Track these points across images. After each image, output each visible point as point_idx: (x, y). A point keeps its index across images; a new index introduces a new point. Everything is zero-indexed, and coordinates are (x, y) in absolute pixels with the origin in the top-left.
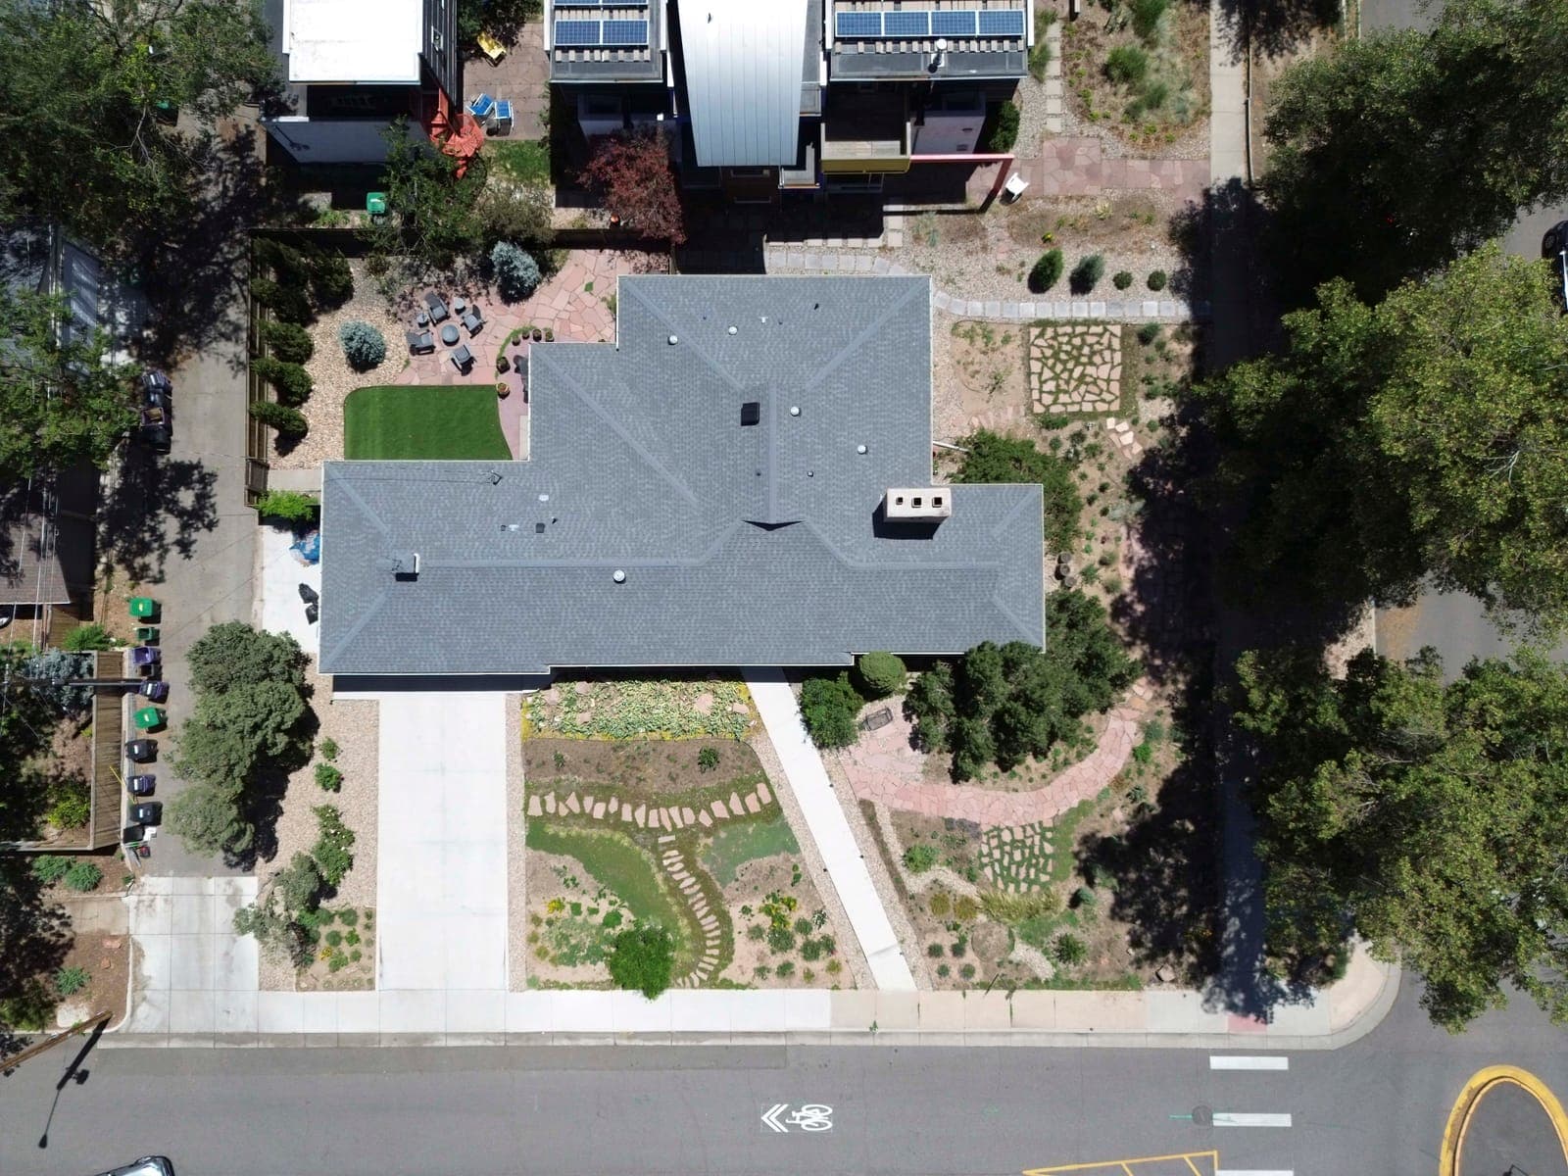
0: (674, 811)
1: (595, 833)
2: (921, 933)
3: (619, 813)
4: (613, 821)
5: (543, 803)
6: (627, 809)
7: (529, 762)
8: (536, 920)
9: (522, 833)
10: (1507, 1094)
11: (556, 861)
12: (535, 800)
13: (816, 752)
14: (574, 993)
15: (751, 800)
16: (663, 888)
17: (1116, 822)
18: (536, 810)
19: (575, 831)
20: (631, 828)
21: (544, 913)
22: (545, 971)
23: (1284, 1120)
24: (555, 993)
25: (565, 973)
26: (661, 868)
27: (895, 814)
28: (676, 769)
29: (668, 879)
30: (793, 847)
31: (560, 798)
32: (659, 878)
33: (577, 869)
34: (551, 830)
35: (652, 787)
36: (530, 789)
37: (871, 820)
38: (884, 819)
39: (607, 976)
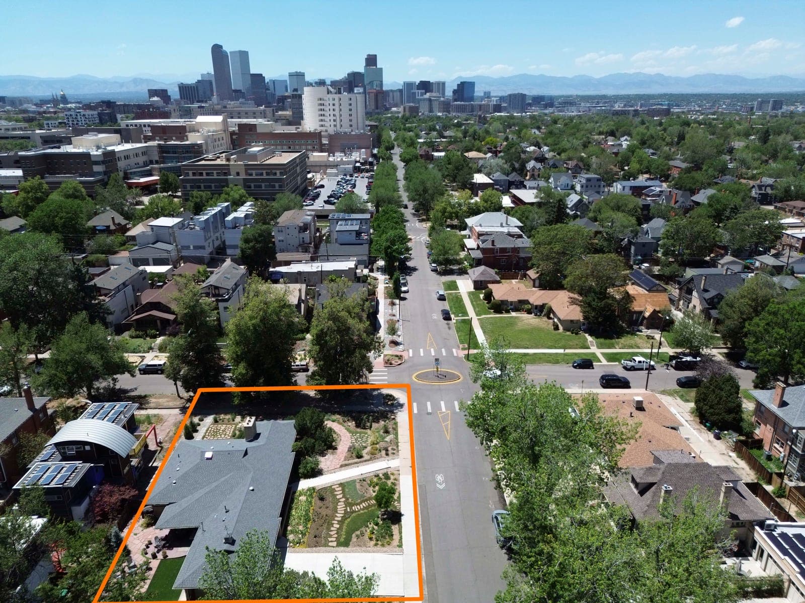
0: (339, 507)
1: (345, 527)
2: (381, 457)
3: (338, 521)
4: (341, 523)
5: (332, 541)
6: (336, 519)
7: (316, 546)
8: (376, 545)
9: (342, 548)
10: (418, 377)
11: (354, 539)
12: (330, 544)
13: (323, 476)
14: (403, 534)
15: (337, 489)
16: (366, 511)
17: (352, 424)
18: (335, 544)
19: (343, 533)
20: (344, 518)
21: (373, 542)
22: (396, 542)
23: (429, 404)
24: (403, 540)
25: (396, 537)
26: (359, 511)
27: (345, 460)
28: (325, 506)
29: (363, 510)
30: (354, 481)
31: (331, 536)
32: (362, 512)
33: (358, 533)
34: (342, 540)
35: (329, 512)
36: (326, 545)
37: (346, 465)
38: (347, 462)
39: (397, 526)
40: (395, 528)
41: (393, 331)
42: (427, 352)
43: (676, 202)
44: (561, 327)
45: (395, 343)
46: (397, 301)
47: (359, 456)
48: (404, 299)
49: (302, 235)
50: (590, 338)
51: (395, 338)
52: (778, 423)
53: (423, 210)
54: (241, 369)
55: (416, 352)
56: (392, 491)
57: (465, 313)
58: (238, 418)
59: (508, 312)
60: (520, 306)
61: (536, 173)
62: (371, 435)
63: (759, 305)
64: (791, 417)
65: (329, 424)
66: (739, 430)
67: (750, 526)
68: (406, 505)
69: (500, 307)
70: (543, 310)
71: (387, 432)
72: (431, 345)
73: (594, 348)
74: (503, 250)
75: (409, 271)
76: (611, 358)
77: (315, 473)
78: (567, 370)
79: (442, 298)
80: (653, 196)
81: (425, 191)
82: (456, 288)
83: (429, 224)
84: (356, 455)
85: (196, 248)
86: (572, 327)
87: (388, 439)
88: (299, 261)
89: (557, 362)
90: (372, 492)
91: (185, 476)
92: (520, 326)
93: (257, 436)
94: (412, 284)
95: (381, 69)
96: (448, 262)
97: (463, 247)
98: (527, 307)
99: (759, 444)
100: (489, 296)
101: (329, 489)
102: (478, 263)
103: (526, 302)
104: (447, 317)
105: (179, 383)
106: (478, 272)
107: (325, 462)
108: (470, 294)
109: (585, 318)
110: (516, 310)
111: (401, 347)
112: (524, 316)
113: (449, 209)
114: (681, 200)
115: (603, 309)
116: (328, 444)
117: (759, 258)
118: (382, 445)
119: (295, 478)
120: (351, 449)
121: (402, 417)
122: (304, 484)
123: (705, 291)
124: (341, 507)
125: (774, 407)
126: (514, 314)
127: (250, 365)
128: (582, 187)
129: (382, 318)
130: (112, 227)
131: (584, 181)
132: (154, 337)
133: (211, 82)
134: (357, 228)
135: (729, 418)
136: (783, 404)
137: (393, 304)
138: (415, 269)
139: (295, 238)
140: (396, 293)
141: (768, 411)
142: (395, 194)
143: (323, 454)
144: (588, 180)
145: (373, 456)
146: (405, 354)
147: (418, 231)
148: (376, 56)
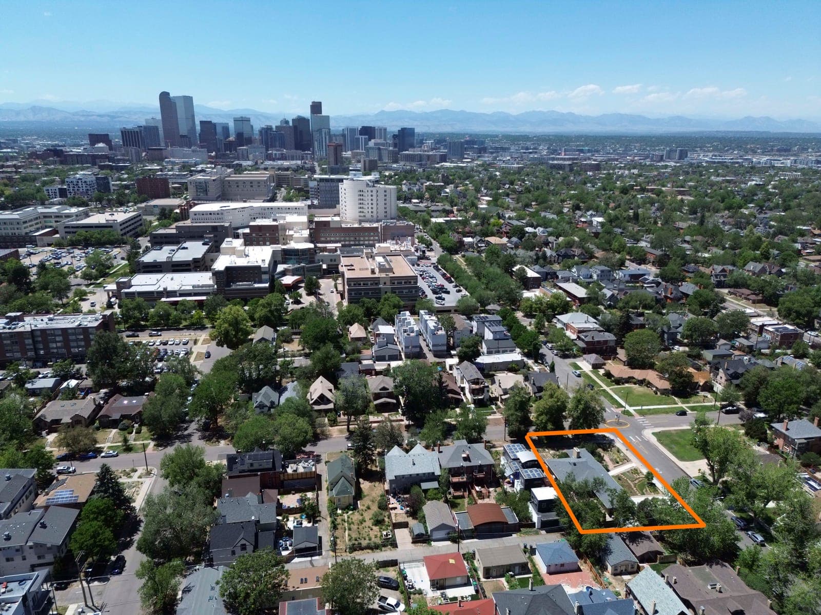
0: (629, 482)
2: (626, 462)
6: (632, 486)
15: (622, 476)
17: (602, 449)
26: (638, 483)
27: (613, 465)
30: (625, 472)
37: (615, 467)
43: (672, 293)
44: (659, 393)
47: (618, 463)
49: (471, 335)
50: (676, 399)
52: (785, 437)
57: (600, 386)
59: (623, 384)
60: (630, 380)
62: (613, 453)
63: (762, 381)
64: (792, 434)
65: (595, 450)
66: (767, 442)
70: (644, 383)
71: (618, 452)
73: (680, 404)
74: (599, 342)
76: (692, 409)
77: (609, 469)
78: (674, 417)
79: (578, 375)
80: (650, 283)
82: (580, 367)
84: (616, 462)
85: (413, 347)
86: (665, 392)
87: (622, 455)
89: (667, 413)
90: (636, 476)
92: (634, 392)
93: (579, 456)
95: (327, 118)
97: (566, 337)
98: (634, 380)
99: (777, 447)
100: (607, 374)
101: (619, 475)
102: (586, 351)
103: (633, 378)
107: (608, 465)
108: (591, 371)
109: (672, 387)
110: (628, 382)
112: (635, 386)
113: (534, 306)
114: (675, 292)
115: (682, 383)
116: (603, 458)
117: (738, 340)
118: (622, 458)
120: (612, 460)
121: (619, 446)
122: (610, 474)
123: (728, 369)
125: (784, 431)
126: (627, 385)
128: (598, 276)
131: (598, 272)
133: (156, 128)
135: (763, 436)
136: (787, 429)
141: (781, 432)
143: (605, 462)
144: (602, 271)
145: (623, 462)
148: (320, 103)
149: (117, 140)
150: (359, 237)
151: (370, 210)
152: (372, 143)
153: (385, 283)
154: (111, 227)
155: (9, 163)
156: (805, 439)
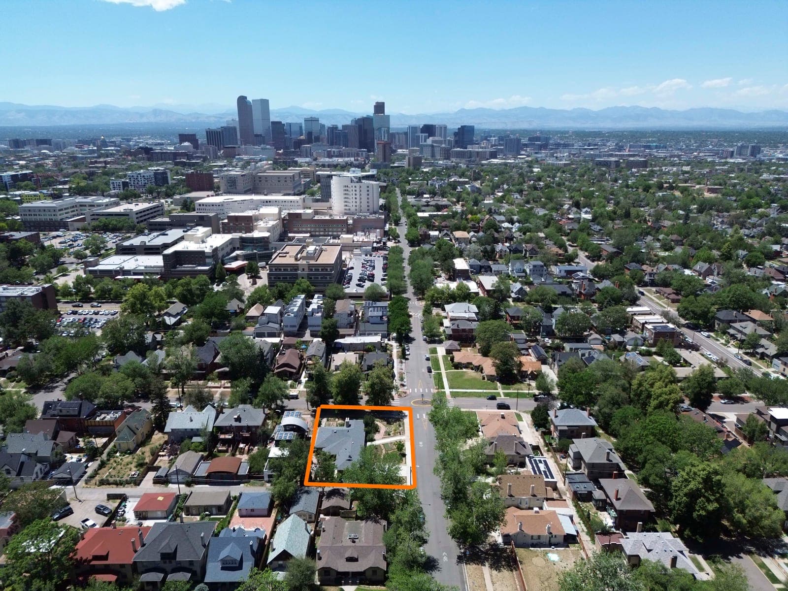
2: (398, 435)
6: (382, 455)
10: (414, 402)
13: (376, 441)
14: (407, 460)
15: (381, 446)
17: (385, 423)
23: (418, 415)
24: (407, 462)
25: (404, 461)
26: (390, 453)
27: (383, 436)
28: (377, 451)
30: (388, 443)
32: (392, 453)
37: (384, 438)
40: (404, 459)
41: (402, 379)
42: (419, 390)
43: (585, 290)
44: (486, 378)
45: (403, 385)
46: (404, 361)
47: (389, 435)
48: (407, 359)
49: (349, 318)
50: (499, 384)
51: (403, 383)
53: (420, 291)
54: (339, 398)
55: (413, 390)
56: (403, 445)
57: (439, 369)
58: (337, 420)
59: (461, 369)
60: (468, 365)
61: (503, 254)
62: (393, 427)
64: (558, 422)
65: (376, 422)
66: (544, 427)
67: (524, 457)
68: (408, 450)
69: (458, 366)
70: (479, 369)
71: (400, 426)
72: (421, 387)
73: (500, 389)
74: (464, 330)
75: (410, 340)
76: (506, 395)
77: (372, 440)
78: (484, 400)
79: (428, 359)
80: (578, 279)
81: (421, 281)
82: (436, 353)
83: (423, 303)
84: (388, 434)
85: (291, 326)
86: (491, 378)
87: (401, 428)
88: (350, 335)
89: (480, 397)
90: (395, 447)
91: (327, 439)
92: (466, 377)
93: (350, 426)
94: (412, 349)
95: (388, 116)
96: (433, 336)
97: (442, 324)
98: (471, 366)
100: (452, 359)
101: (379, 446)
102: (449, 337)
103: (471, 363)
104: (430, 371)
105: (309, 404)
106: (448, 343)
107: (376, 436)
108: (444, 356)
109: (497, 374)
110: (466, 367)
111: (406, 388)
112: (469, 371)
113: (436, 295)
114: (587, 288)
115: (505, 370)
116: (377, 430)
117: (615, 335)
118: (398, 431)
119: (366, 442)
120: (386, 432)
121: (406, 421)
122: (369, 444)
124: (384, 452)
125: (554, 418)
126: (464, 370)
127: (343, 397)
128: (530, 270)
129: (396, 371)
130: (238, 311)
131: (531, 267)
132: (286, 380)
134: (380, 314)
135: (543, 422)
136: (557, 416)
137: (401, 362)
138: (413, 339)
139: (345, 320)
140: (403, 356)
142: (402, 283)
143: (375, 433)
144: (535, 266)
145: (395, 435)
146: (408, 391)
147: (416, 308)
148: (384, 103)
149: (202, 139)
150: (328, 228)
151: (354, 204)
152: (430, 141)
153: (303, 270)
154: (128, 215)
155: (102, 160)
156: (568, 426)
